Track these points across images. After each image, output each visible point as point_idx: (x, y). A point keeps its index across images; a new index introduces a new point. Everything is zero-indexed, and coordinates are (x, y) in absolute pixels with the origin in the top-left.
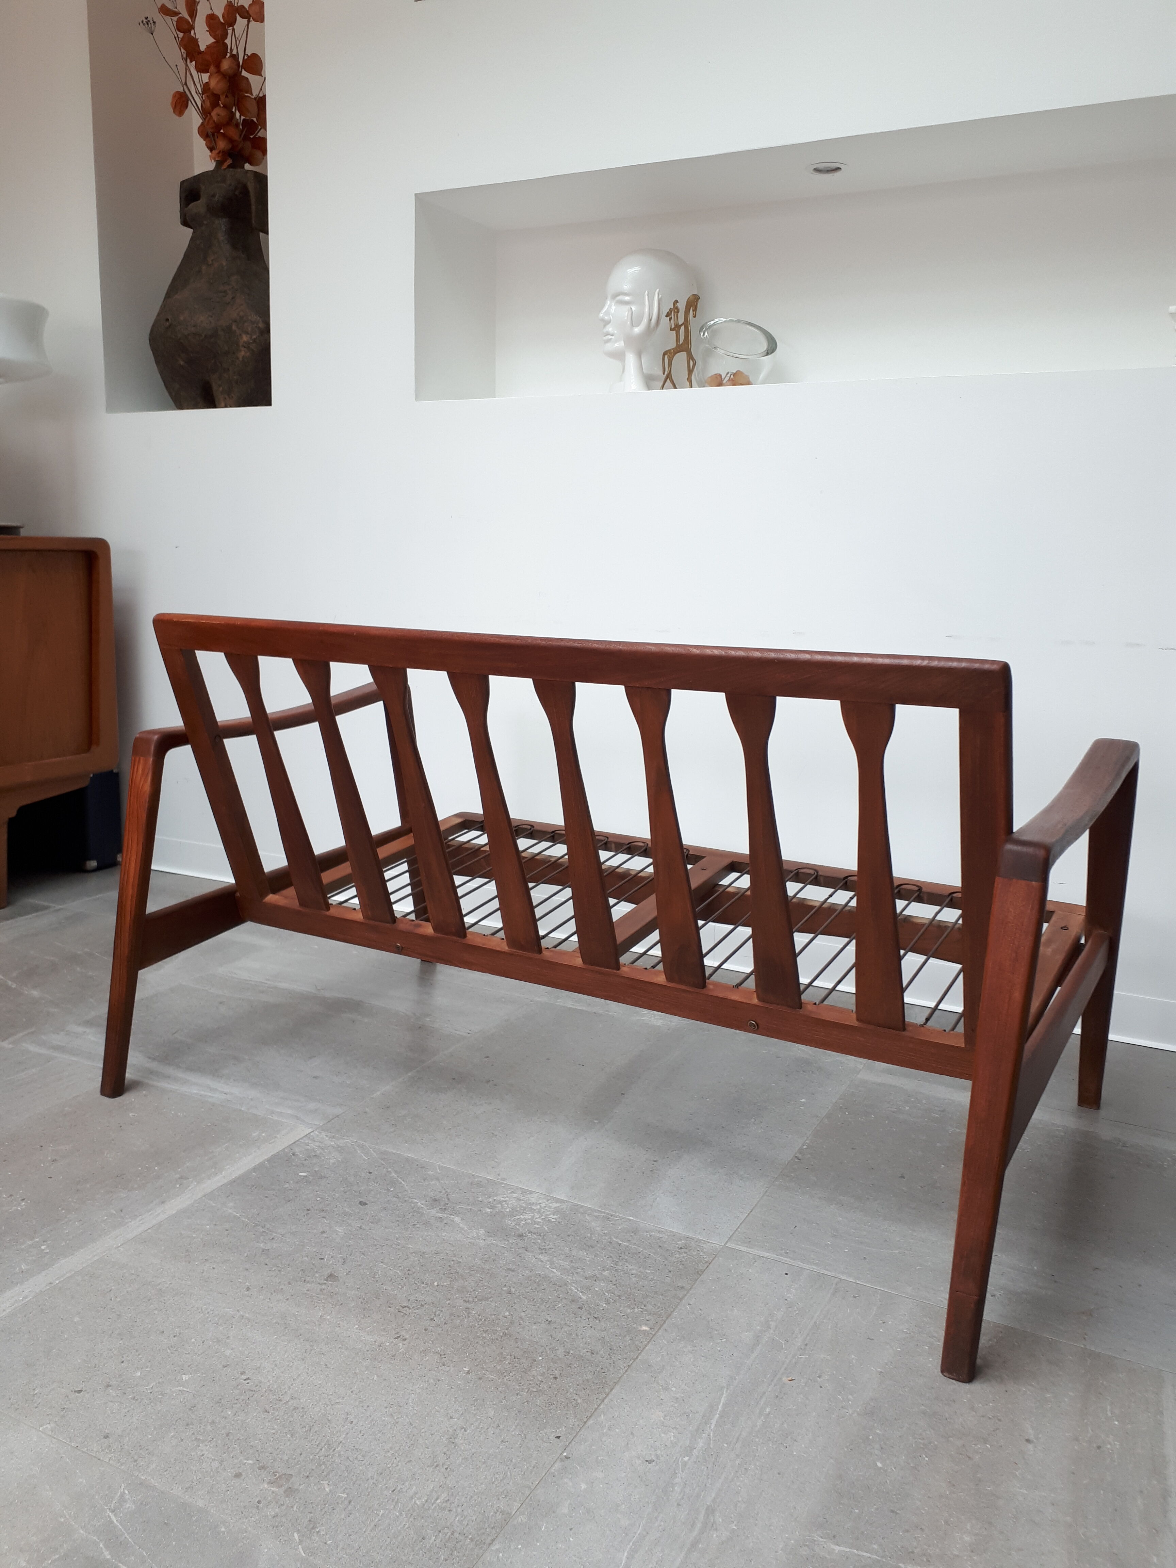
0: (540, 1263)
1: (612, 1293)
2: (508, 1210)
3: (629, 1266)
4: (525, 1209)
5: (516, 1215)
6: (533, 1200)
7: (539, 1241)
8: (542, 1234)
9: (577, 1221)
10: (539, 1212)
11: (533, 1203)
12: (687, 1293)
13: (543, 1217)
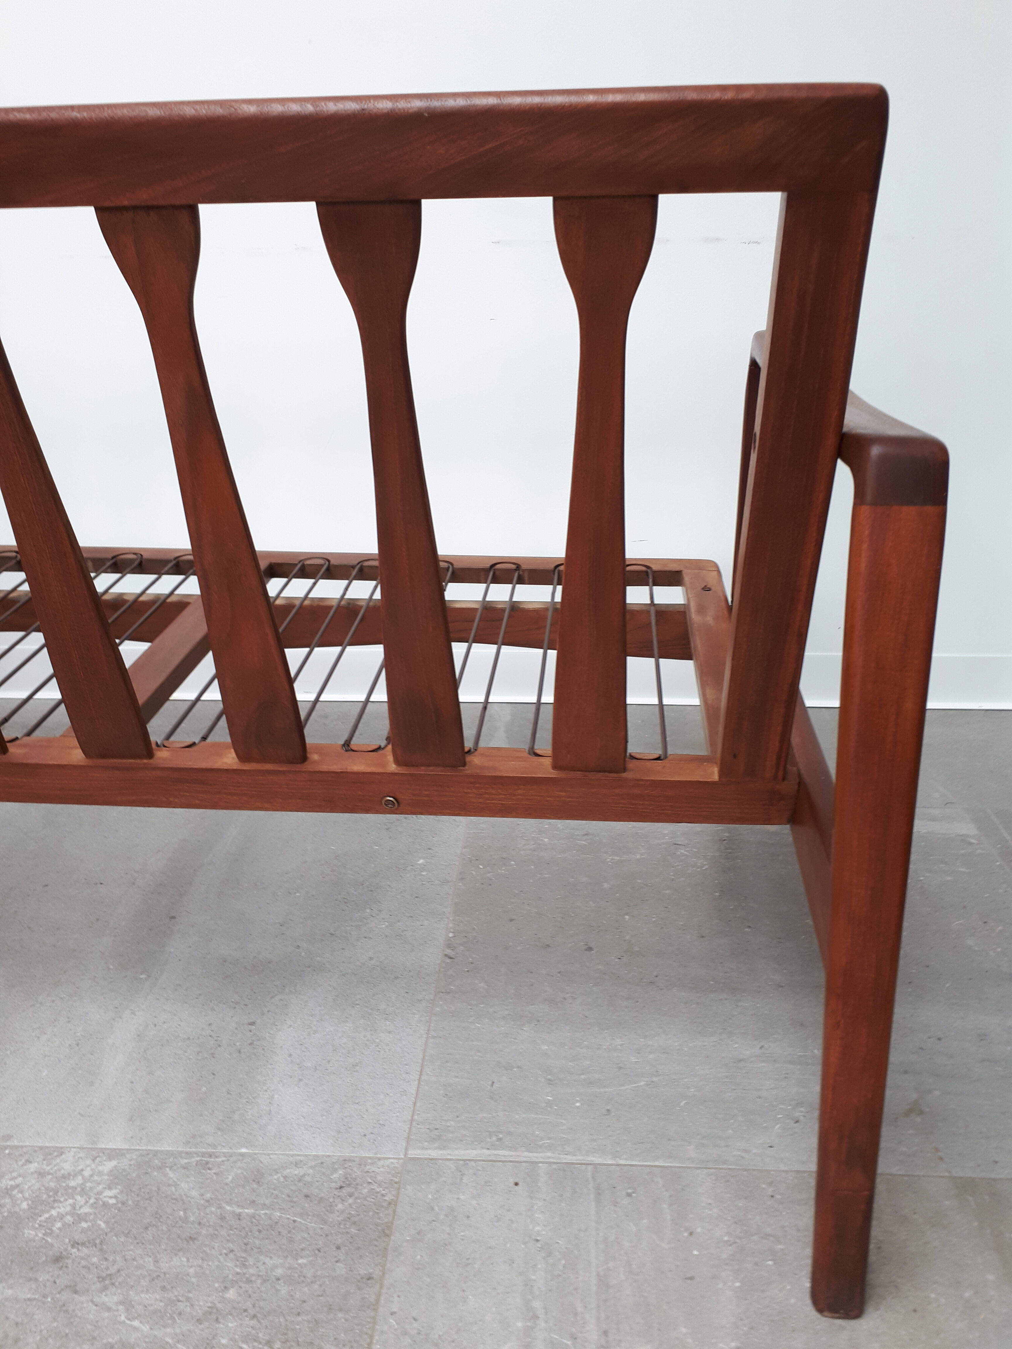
0: (106, 1314)
1: (255, 1341)
2: (24, 1205)
3: (267, 1260)
4: (56, 1192)
5: (43, 1212)
6: (67, 1167)
7: (95, 1260)
8: (98, 1241)
9: (155, 1188)
10: (83, 1192)
11: (69, 1174)
12: (381, 1287)
13: (92, 1201)
